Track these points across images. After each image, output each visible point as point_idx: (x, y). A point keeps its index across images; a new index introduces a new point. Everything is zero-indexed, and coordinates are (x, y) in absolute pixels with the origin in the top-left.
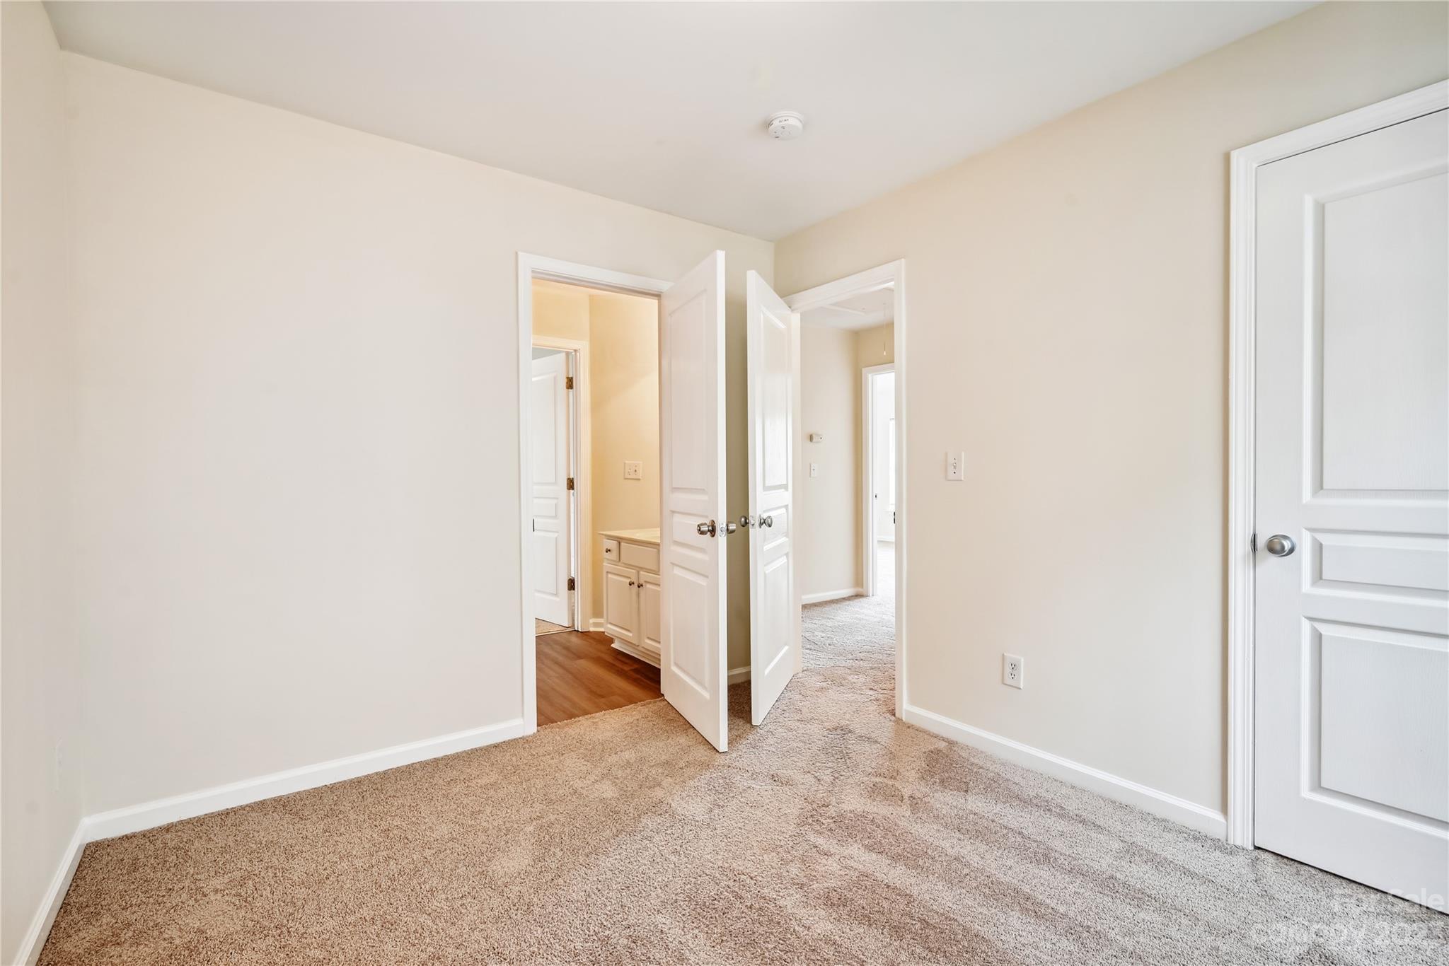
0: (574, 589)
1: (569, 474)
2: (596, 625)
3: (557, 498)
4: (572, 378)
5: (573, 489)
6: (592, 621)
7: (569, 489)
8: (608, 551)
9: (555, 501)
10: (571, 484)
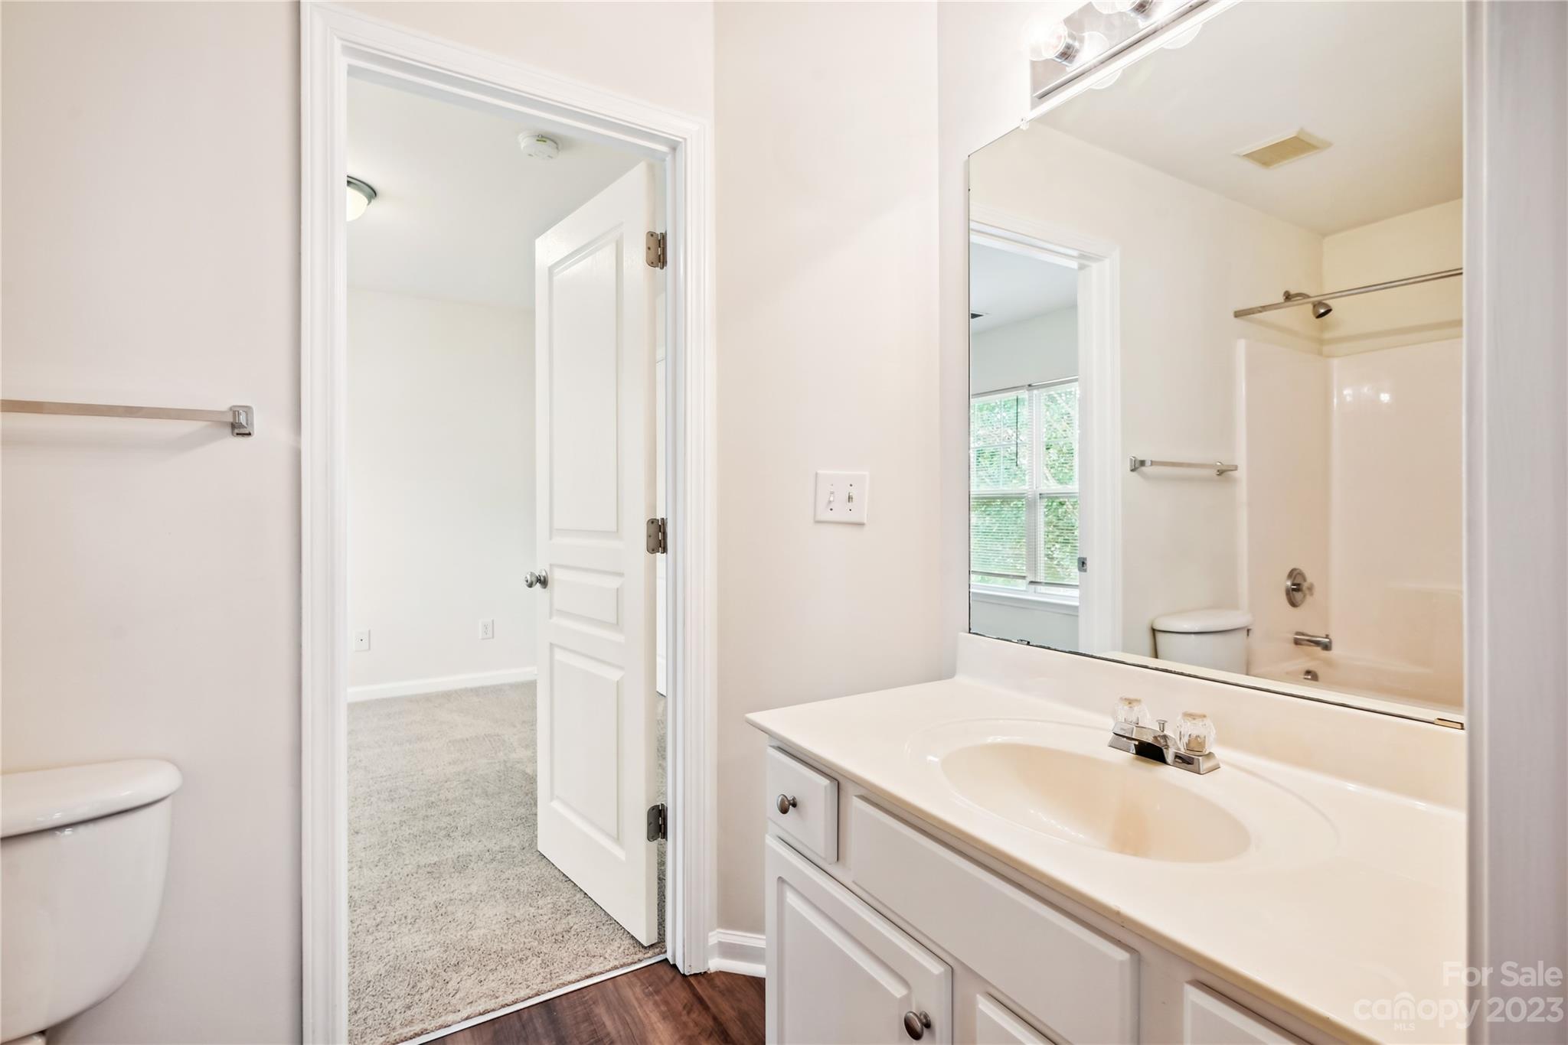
0: (665, 836)
1: (653, 507)
2: (729, 950)
3: (620, 575)
4: (664, 236)
5: (665, 550)
6: (716, 936)
7: (652, 550)
8: (787, 806)
9: (613, 583)
10: (658, 537)
